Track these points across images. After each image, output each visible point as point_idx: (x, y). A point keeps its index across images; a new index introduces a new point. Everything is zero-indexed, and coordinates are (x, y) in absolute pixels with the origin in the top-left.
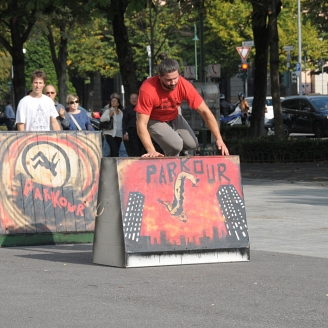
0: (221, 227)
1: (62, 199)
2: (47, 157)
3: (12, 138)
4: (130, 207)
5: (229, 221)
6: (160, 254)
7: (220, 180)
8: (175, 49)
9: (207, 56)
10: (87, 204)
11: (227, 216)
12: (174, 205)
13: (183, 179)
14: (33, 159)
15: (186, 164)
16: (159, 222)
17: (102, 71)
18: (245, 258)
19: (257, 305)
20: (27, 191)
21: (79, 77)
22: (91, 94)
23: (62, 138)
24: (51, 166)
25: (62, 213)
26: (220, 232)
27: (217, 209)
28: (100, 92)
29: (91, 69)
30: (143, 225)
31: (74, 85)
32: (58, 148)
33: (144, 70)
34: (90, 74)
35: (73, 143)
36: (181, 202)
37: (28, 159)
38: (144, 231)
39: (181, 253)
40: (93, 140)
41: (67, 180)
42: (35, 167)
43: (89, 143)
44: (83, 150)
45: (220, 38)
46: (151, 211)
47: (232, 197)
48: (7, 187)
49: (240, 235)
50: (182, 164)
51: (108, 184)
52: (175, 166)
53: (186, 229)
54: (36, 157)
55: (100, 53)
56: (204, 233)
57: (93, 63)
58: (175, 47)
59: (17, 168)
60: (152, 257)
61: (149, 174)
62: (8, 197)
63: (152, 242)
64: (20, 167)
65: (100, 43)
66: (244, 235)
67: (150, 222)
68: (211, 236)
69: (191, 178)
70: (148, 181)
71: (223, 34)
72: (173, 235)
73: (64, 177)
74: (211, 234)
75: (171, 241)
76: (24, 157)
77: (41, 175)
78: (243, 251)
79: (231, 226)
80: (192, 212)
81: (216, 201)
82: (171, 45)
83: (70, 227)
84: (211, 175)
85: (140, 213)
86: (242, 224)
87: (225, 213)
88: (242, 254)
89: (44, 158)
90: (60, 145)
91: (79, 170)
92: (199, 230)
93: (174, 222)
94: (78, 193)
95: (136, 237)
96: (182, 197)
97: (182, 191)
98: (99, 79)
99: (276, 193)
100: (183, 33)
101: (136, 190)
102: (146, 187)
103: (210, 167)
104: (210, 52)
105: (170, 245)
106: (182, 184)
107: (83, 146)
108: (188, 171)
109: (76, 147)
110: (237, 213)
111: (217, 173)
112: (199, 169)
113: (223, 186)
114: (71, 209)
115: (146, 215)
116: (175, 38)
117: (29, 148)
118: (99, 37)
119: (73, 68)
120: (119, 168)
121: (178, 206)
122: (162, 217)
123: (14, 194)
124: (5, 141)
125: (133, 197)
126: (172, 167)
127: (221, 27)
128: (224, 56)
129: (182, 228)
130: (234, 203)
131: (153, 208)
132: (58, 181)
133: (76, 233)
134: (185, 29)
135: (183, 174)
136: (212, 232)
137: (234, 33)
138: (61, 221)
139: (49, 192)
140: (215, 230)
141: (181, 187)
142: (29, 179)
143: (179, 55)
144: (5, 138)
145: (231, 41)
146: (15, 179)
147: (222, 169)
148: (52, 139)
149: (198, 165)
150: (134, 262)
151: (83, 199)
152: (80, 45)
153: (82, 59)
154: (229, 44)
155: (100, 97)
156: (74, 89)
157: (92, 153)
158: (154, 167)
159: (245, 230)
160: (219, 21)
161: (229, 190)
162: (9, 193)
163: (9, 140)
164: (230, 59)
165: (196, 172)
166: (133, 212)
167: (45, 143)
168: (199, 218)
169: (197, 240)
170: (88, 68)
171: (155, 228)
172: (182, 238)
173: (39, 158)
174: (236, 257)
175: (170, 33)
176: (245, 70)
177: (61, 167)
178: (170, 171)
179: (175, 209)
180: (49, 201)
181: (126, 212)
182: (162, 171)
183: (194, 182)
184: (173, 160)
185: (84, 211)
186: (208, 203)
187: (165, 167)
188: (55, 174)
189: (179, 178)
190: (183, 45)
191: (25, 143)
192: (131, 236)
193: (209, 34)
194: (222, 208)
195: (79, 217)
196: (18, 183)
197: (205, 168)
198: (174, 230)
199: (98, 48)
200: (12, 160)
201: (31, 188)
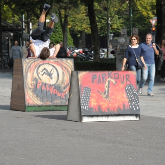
0: (126, 104)
1: (55, 90)
2: (48, 70)
3: (32, 61)
4: (84, 94)
5: (131, 101)
6: (98, 116)
7: (127, 82)
8: (121, 21)
9: (136, 24)
10: (67, 93)
11: (129, 99)
12: (105, 94)
13: (109, 82)
14: (42, 71)
15: (111, 75)
16: (97, 101)
17: (86, 31)
18: (138, 119)
19: (138, 140)
20: (39, 86)
21: (75, 33)
22: (80, 42)
23: (55, 62)
24: (50, 75)
25: (55, 96)
26: (126, 106)
27: (125, 96)
28: (85, 41)
29: (81, 30)
30: (90, 103)
31: (72, 37)
32: (53, 66)
33: (106, 30)
34: (80, 32)
35: (60, 64)
36: (108, 92)
37: (39, 71)
38: (90, 105)
39: (108, 116)
40: (70, 63)
41: (57, 81)
42: (43, 75)
43: (68, 64)
44: (65, 68)
45: (143, 15)
46: (94, 96)
47: (132, 90)
48: (29, 84)
49: (136, 108)
50: (109, 74)
51: (74, 83)
52: (106, 75)
53: (110, 105)
54: (43, 70)
55: (85, 22)
56: (119, 107)
57: (82, 27)
58: (121, 19)
59: (34, 75)
60: (94, 117)
61: (93, 79)
62: (30, 89)
63: (94, 111)
64: (35, 75)
65: (85, 17)
66: (138, 108)
67: (93, 101)
68: (122, 108)
69: (113, 81)
70: (93, 82)
71: (145, 13)
72: (104, 107)
73: (56, 80)
74: (122, 107)
75: (103, 110)
76: (37, 70)
77: (45, 79)
78: (137, 115)
79: (131, 104)
80: (113, 97)
81: (124, 92)
82: (119, 18)
83: (58, 103)
84: (122, 80)
85: (89, 97)
86: (137, 103)
87: (129, 97)
88: (136, 117)
89: (47, 71)
90: (54, 65)
91: (63, 77)
92: (116, 105)
93: (104, 102)
94: (62, 88)
95: (87, 108)
96: (108, 90)
97: (109, 87)
98: (84, 35)
99: (160, 89)
100: (125, 13)
101: (87, 86)
102: (91, 85)
103: (122, 76)
104: (138, 22)
105: (102, 112)
106: (109, 84)
107: (65, 65)
108: (111, 78)
109: (62, 66)
110: (135, 98)
111: (125, 79)
112: (117, 77)
113: (128, 85)
114: (59, 95)
115: (91, 98)
116: (121, 15)
117: (40, 66)
118: (85, 14)
119: (72, 29)
120: (79, 76)
121: (107, 94)
122: (99, 99)
123: (33, 87)
124: (29, 63)
125: (85, 89)
126: (104, 76)
127: (144, 10)
128: (145, 24)
129: (108, 104)
130: (133, 93)
131: (95, 95)
132: (53, 82)
133: (61, 106)
134: (126, 11)
135: (109, 79)
136: (122, 106)
137: (150, 13)
138: (54, 100)
139: (49, 87)
140: (124, 106)
141: (108, 85)
142: (40, 80)
143: (123, 23)
144: (29, 61)
145: (148, 17)
146: (33, 80)
147: (128, 77)
148: (51, 62)
149: (116, 75)
150: (85, 119)
151: (64, 90)
152: (75, 18)
153: (76, 25)
154: (147, 18)
155: (84, 43)
156: (72, 39)
157: (69, 69)
158: (95, 75)
159: (138, 106)
160: (143, 7)
161: (131, 87)
162: (30, 87)
163: (31, 62)
164: (148, 25)
165: (115, 78)
166: (85, 96)
167: (47, 64)
168: (116, 100)
169: (115, 110)
170: (79, 29)
171: (96, 104)
172: (108, 109)
173: (45, 71)
174: (133, 118)
175: (119, 13)
176: (154, 31)
177: (55, 75)
178: (103, 78)
179: (105, 96)
180: (49, 91)
181: (82, 96)
182: (99, 77)
183: (114, 83)
184: (105, 73)
185: (65, 96)
186: (121, 93)
187: (101, 76)
188: (52, 78)
189: (107, 81)
190: (125, 18)
191: (38, 64)
192: (84, 107)
193: (138, 13)
194: (127, 95)
195: (63, 99)
196: (35, 82)
197: (119, 77)
198: (104, 105)
199: (84, 20)
200: (32, 72)
201: (40, 85)
